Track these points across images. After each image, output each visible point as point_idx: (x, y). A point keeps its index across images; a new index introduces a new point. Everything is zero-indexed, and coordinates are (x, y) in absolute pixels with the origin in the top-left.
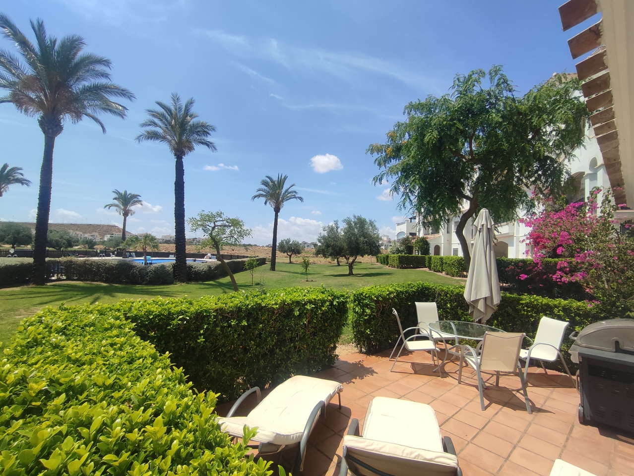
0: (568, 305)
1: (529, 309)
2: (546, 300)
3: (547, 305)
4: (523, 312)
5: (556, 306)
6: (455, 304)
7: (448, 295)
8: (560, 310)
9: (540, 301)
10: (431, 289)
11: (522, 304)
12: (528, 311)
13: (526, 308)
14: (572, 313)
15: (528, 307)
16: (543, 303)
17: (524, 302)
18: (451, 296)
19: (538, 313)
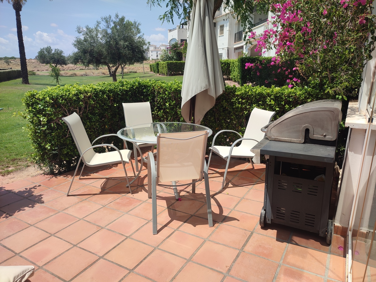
0: (279, 93)
1: (244, 101)
2: (259, 89)
3: (261, 95)
4: (237, 105)
5: (269, 95)
6: (174, 102)
7: (166, 92)
8: (272, 99)
9: (254, 90)
10: (149, 86)
11: (238, 96)
12: (242, 104)
13: (240, 100)
14: (282, 102)
15: (243, 99)
16: (257, 92)
17: (239, 93)
18: (169, 93)
19: (251, 104)
